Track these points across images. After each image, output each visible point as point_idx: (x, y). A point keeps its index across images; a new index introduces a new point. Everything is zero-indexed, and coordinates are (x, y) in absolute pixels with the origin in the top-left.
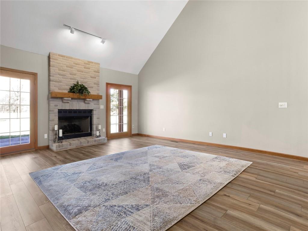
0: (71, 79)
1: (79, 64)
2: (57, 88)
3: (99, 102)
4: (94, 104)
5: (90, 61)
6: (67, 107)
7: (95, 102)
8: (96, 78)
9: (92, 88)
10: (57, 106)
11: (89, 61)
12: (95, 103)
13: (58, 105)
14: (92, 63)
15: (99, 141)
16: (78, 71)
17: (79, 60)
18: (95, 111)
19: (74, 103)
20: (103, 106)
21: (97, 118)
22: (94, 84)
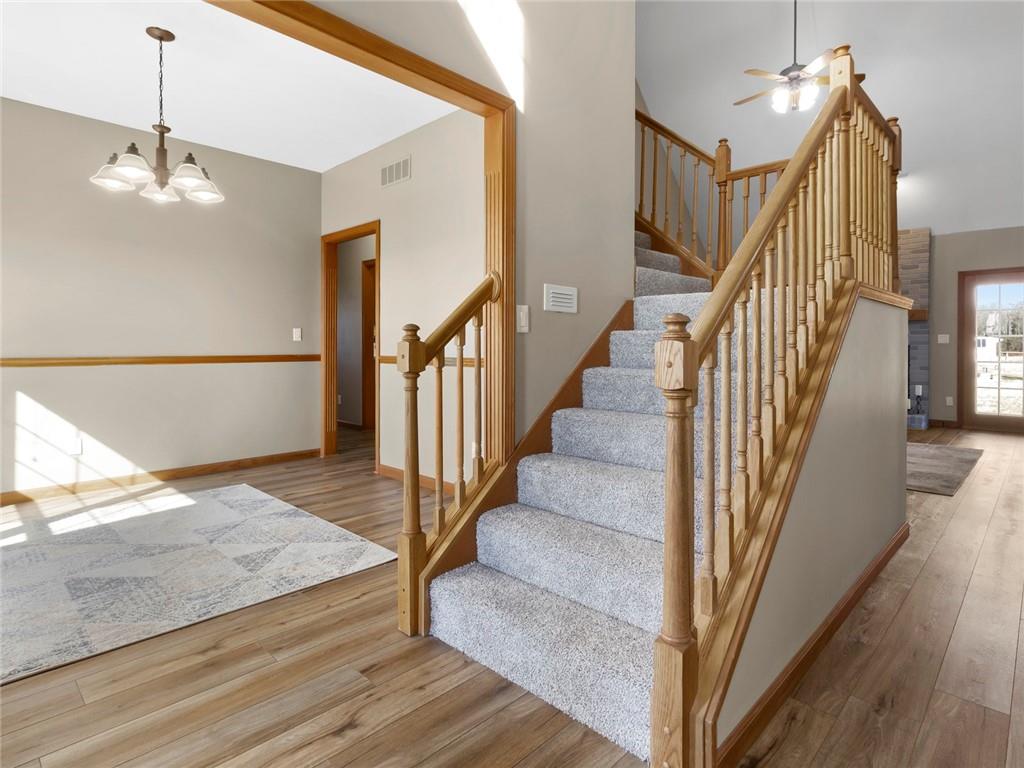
18: (917, 348)
20: (948, 336)
21: (922, 368)
22: (911, 284)
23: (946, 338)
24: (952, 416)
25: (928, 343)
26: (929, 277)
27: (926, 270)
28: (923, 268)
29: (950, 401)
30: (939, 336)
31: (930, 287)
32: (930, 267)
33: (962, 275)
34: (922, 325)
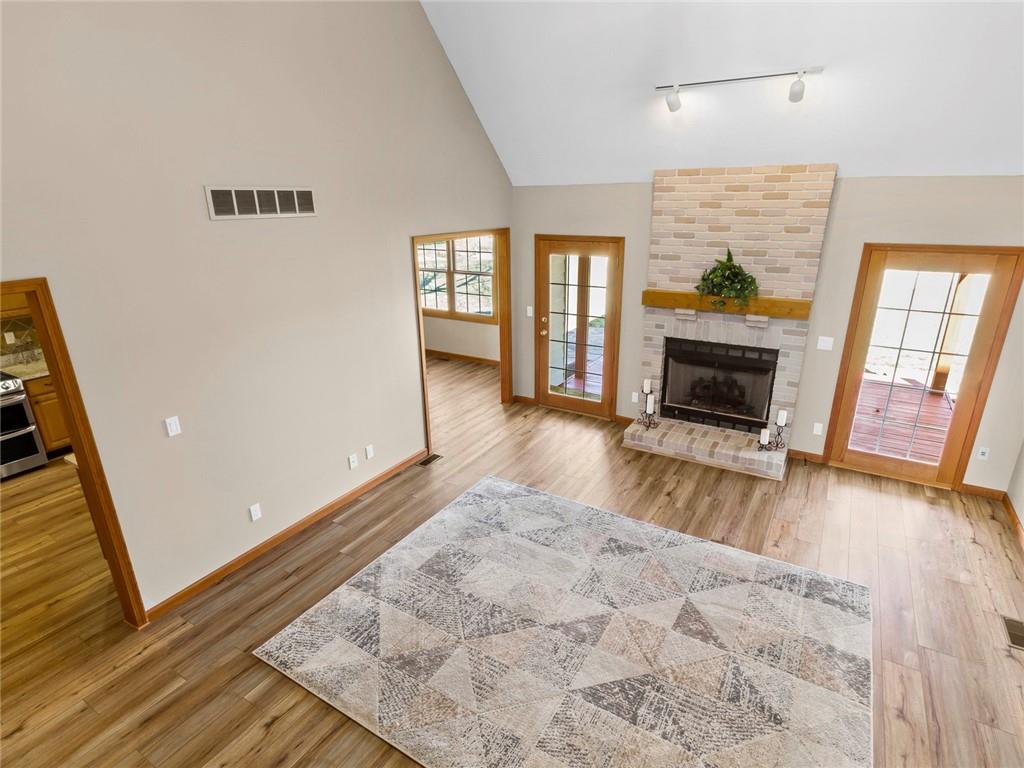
0: (710, 245)
1: (746, 188)
2: (666, 277)
3: (807, 326)
4: (785, 332)
5: (791, 163)
7: (791, 325)
8: (807, 230)
9: (787, 270)
10: (662, 327)
11: (788, 167)
12: (785, 328)
13: (666, 324)
14: (802, 169)
15: (750, 464)
16: (739, 213)
17: (748, 170)
18: (787, 355)
20: (831, 340)
21: (790, 384)
22: (796, 257)
23: (828, 343)
24: (818, 450)
25: (804, 349)
26: (823, 248)
27: (820, 237)
28: (816, 234)
29: (820, 429)
30: (821, 338)
31: (820, 265)
32: (826, 232)
33: (869, 249)
34: (800, 322)
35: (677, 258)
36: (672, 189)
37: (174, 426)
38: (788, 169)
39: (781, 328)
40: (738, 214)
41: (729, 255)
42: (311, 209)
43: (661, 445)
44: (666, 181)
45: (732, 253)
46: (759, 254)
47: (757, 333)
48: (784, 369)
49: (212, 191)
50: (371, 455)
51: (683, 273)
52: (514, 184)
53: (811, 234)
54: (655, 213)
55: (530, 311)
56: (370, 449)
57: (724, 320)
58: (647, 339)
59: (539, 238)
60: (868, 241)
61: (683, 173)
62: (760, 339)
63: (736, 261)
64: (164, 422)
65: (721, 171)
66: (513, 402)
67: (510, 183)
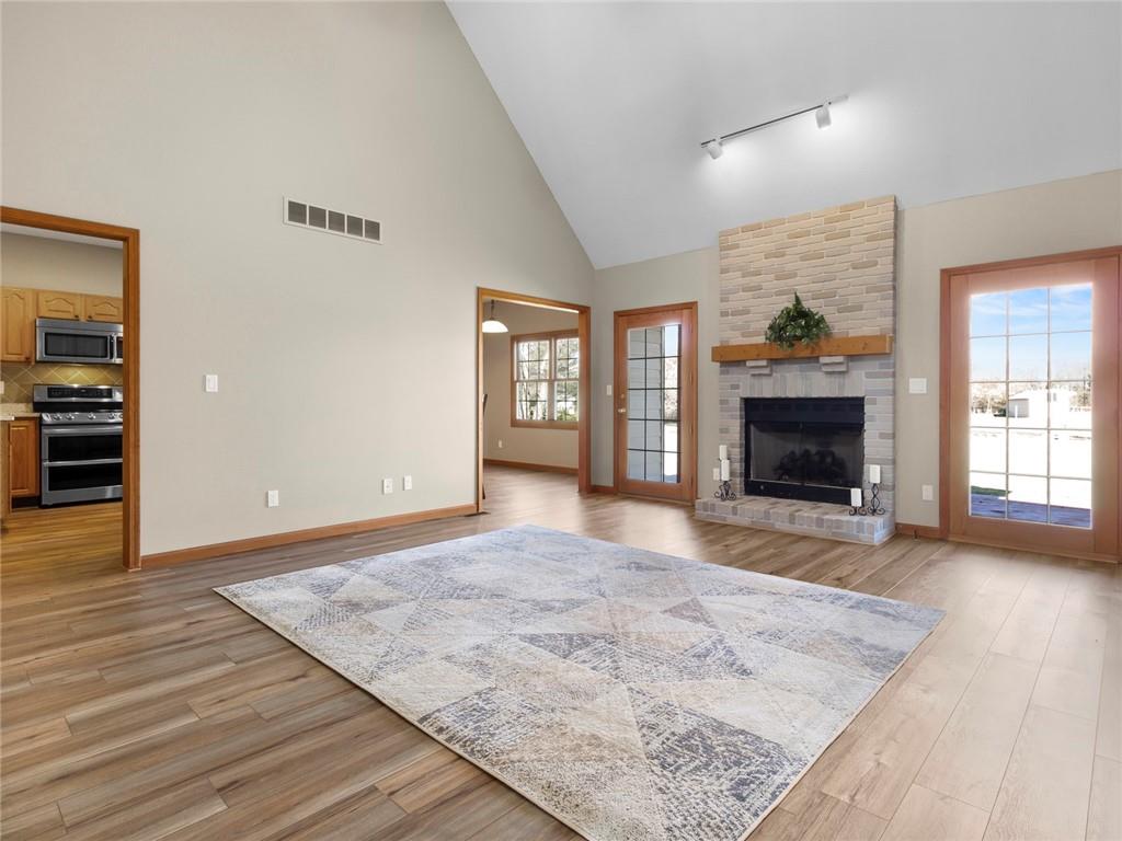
0: (779, 294)
1: (808, 234)
2: (738, 333)
3: (892, 366)
4: (869, 375)
5: (848, 202)
6: (767, 389)
7: (873, 366)
8: (876, 264)
9: (860, 308)
10: (737, 387)
11: (846, 206)
12: (868, 371)
13: (741, 384)
14: (860, 205)
17: (807, 216)
18: (874, 402)
19: (788, 375)
20: (924, 381)
21: (882, 436)
22: (867, 293)
23: (920, 385)
24: (931, 520)
25: (893, 393)
26: (895, 279)
27: (890, 268)
28: (884, 265)
29: (930, 493)
30: (911, 380)
31: (895, 297)
32: (895, 263)
33: (948, 275)
34: (883, 362)
35: (746, 312)
36: (737, 246)
37: (213, 383)
38: (847, 208)
39: (863, 373)
40: (803, 259)
41: (797, 299)
42: (377, 237)
43: (736, 514)
44: (731, 240)
45: (801, 298)
46: (830, 295)
47: (836, 380)
48: (872, 419)
49: (290, 203)
50: (409, 486)
51: (754, 326)
52: (596, 268)
53: (878, 266)
54: (724, 271)
55: (610, 390)
56: (409, 479)
57: (801, 371)
58: (723, 402)
59: (619, 315)
60: (944, 267)
61: (745, 229)
62: (841, 387)
63: (806, 305)
64: (204, 377)
65: (781, 222)
66: (592, 491)
67: (592, 267)
